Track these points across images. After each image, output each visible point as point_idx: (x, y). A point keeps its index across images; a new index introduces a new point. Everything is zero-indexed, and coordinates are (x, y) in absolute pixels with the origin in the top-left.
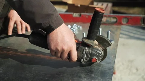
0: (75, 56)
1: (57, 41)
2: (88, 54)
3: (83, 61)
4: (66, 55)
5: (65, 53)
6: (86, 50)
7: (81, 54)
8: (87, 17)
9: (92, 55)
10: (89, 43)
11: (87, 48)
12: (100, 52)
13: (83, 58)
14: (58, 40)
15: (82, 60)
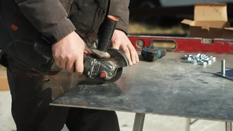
0: (81, 67)
1: (61, 48)
2: (96, 67)
3: (90, 74)
4: (71, 65)
5: (69, 62)
6: (94, 62)
7: (88, 66)
8: (223, 43)
9: (101, 68)
10: (97, 53)
11: (95, 59)
12: (111, 67)
13: (90, 70)
14: (63, 48)
15: (89, 72)
